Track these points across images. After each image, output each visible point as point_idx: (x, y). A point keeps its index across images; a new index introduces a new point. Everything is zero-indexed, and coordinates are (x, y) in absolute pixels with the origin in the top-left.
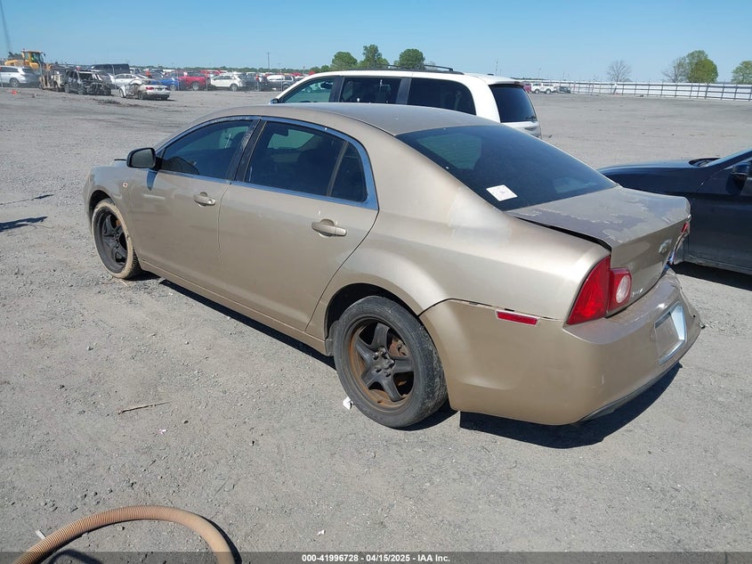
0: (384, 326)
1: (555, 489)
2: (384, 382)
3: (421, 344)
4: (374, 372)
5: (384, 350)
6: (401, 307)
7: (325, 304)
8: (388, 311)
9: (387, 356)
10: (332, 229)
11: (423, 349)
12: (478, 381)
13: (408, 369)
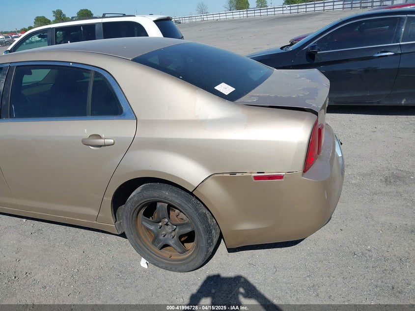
0: (163, 204)
1: (308, 279)
2: (171, 242)
3: (197, 210)
4: (161, 237)
5: (166, 220)
6: (174, 188)
7: (109, 199)
8: (166, 194)
9: (169, 223)
10: (101, 141)
11: (200, 214)
12: (246, 226)
13: (189, 230)
